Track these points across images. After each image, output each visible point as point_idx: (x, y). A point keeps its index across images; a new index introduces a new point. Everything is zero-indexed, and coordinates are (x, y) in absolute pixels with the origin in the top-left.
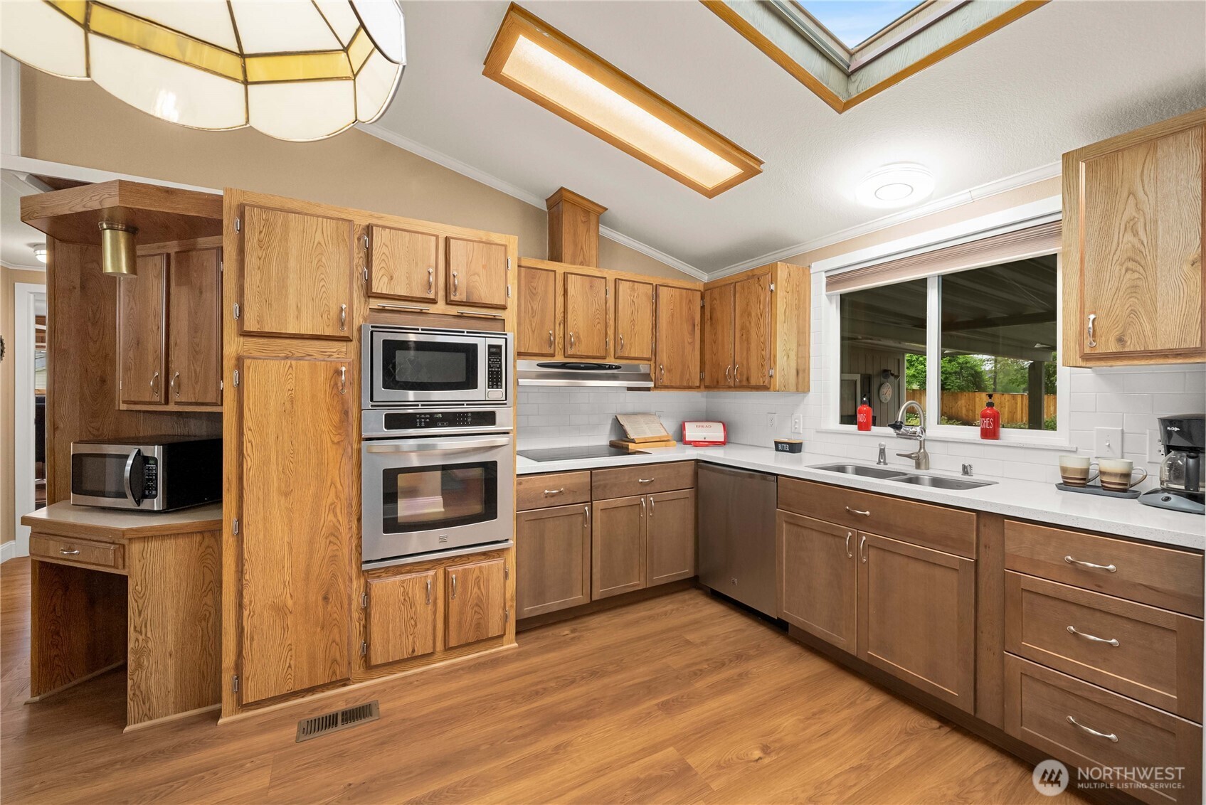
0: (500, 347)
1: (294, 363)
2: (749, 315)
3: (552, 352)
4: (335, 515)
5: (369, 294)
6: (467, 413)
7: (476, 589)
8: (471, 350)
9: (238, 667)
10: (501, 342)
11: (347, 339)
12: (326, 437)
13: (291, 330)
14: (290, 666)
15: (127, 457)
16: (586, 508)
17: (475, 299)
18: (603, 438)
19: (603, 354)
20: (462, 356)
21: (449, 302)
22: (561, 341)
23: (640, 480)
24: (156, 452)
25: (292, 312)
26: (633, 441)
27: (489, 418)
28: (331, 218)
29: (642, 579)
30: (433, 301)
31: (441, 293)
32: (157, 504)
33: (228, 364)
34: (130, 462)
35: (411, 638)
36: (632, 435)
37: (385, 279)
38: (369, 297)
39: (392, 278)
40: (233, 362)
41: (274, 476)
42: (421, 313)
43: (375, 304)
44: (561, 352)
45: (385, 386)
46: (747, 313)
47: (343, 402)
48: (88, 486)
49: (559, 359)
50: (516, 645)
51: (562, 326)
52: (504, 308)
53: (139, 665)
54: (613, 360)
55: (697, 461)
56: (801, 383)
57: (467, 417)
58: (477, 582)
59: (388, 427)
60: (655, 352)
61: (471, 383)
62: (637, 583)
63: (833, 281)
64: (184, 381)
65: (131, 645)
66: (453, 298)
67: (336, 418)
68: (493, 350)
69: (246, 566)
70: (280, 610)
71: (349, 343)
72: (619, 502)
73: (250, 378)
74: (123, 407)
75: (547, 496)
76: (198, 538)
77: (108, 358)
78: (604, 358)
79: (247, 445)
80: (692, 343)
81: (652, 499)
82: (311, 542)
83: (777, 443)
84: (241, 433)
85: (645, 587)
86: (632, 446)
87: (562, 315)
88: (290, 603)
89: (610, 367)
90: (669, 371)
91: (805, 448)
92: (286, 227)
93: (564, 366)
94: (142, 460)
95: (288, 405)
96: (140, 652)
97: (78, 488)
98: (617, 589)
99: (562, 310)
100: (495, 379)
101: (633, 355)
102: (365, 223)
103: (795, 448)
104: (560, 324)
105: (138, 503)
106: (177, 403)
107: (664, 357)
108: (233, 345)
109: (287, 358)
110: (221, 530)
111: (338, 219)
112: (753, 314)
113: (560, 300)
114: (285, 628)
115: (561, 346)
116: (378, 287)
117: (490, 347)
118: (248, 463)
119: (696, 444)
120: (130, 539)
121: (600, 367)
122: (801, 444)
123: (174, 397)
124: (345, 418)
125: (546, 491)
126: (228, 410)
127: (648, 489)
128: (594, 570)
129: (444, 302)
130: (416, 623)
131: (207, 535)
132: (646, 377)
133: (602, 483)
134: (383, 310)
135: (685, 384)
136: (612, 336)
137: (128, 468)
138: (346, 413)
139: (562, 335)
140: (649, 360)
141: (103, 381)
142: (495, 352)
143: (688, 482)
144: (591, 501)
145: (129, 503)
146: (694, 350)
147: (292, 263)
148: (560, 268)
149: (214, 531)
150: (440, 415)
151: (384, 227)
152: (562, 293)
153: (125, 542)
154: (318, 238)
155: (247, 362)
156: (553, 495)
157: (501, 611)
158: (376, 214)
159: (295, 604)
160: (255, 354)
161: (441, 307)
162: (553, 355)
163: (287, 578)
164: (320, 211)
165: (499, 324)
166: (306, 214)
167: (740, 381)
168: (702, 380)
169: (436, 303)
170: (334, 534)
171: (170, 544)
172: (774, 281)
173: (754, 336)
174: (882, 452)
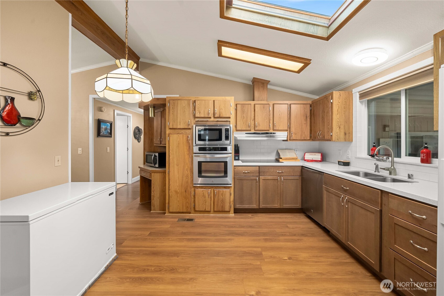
0: (229, 129)
1: (179, 135)
2: (324, 112)
3: (250, 129)
4: (188, 172)
5: (195, 117)
6: (219, 147)
7: (222, 197)
8: (220, 130)
9: (169, 203)
10: (229, 127)
11: (190, 129)
12: (186, 153)
13: (179, 127)
14: (178, 206)
15: (153, 155)
16: (257, 178)
17: (221, 116)
18: (273, 157)
19: (268, 129)
20: (218, 132)
21: (214, 118)
22: (253, 125)
23: (278, 171)
24: (157, 154)
25: (179, 123)
26: (281, 158)
27: (225, 149)
28: (186, 100)
29: (279, 205)
30: (210, 118)
31: (213, 115)
32: (157, 166)
33: (167, 135)
34: (153, 156)
35: (205, 206)
36: (281, 157)
37: (199, 113)
38: (195, 118)
39: (200, 113)
40: (168, 135)
41: (175, 161)
42: (207, 121)
43: (197, 120)
44: (254, 129)
45: (199, 140)
46: (323, 112)
47: (189, 144)
49: (253, 131)
50: (234, 215)
51: (254, 121)
52: (230, 118)
53: (153, 199)
54: (272, 131)
55: (302, 166)
56: (348, 138)
57: (219, 148)
58: (222, 194)
59: (199, 150)
60: (289, 128)
61: (220, 139)
62: (277, 206)
63: (363, 95)
64: (163, 139)
65: (152, 194)
66: (215, 116)
67: (188, 148)
68: (226, 130)
69: (170, 181)
70: (176, 192)
71: (191, 130)
72: (269, 177)
73: (171, 138)
74: (155, 145)
75: (244, 173)
76: (163, 174)
77: (152, 134)
78: (269, 130)
79: (170, 154)
80: (306, 123)
81: (282, 178)
82: (183, 177)
83: (339, 162)
84: (169, 151)
85: (280, 208)
86: (280, 160)
87: (254, 117)
88: (178, 191)
89: (271, 133)
90: (295, 134)
91: (352, 164)
92: (177, 103)
93: (254, 133)
94: (155, 156)
95: (178, 145)
96: (154, 196)
97: (147, 162)
98: (269, 206)
99: (254, 116)
100: (227, 138)
101: (280, 129)
102: (194, 100)
103: (347, 164)
104: (253, 120)
105: (154, 165)
106: (162, 144)
107: (293, 129)
108: (168, 131)
109: (178, 134)
110: (166, 172)
111: (188, 100)
112: (325, 112)
113: (253, 113)
114: (177, 196)
115: (253, 127)
116: (197, 115)
117: (226, 129)
118: (170, 158)
119: (308, 161)
120: (152, 172)
121: (267, 133)
122: (349, 163)
123: (162, 143)
124: (190, 148)
125: (244, 171)
126: (167, 146)
127: (281, 174)
128: (260, 198)
129: (213, 118)
130: (206, 202)
131: (164, 173)
133: (263, 171)
134: (198, 121)
135: (303, 138)
136: (272, 123)
137: (153, 158)
138: (190, 147)
139: (253, 124)
140: (287, 130)
141: (152, 139)
142: (227, 130)
143: (299, 174)
144: (259, 176)
145: (153, 165)
146: (307, 126)
147: (179, 112)
148: (253, 103)
149: (165, 172)
150: (212, 148)
151: (198, 100)
152: (254, 110)
153: (151, 173)
154: (184, 105)
155: (170, 135)
156: (246, 173)
157: (229, 204)
158: (197, 97)
159: (179, 191)
160: (172, 133)
161: (212, 119)
162: (250, 130)
163: (178, 185)
164: (184, 98)
165: (228, 123)
166: (182, 100)
167: (322, 138)
168: (311, 137)
169: (211, 118)
170: (187, 176)
171: (158, 174)
172: (332, 98)
173: (326, 120)
174: (377, 167)
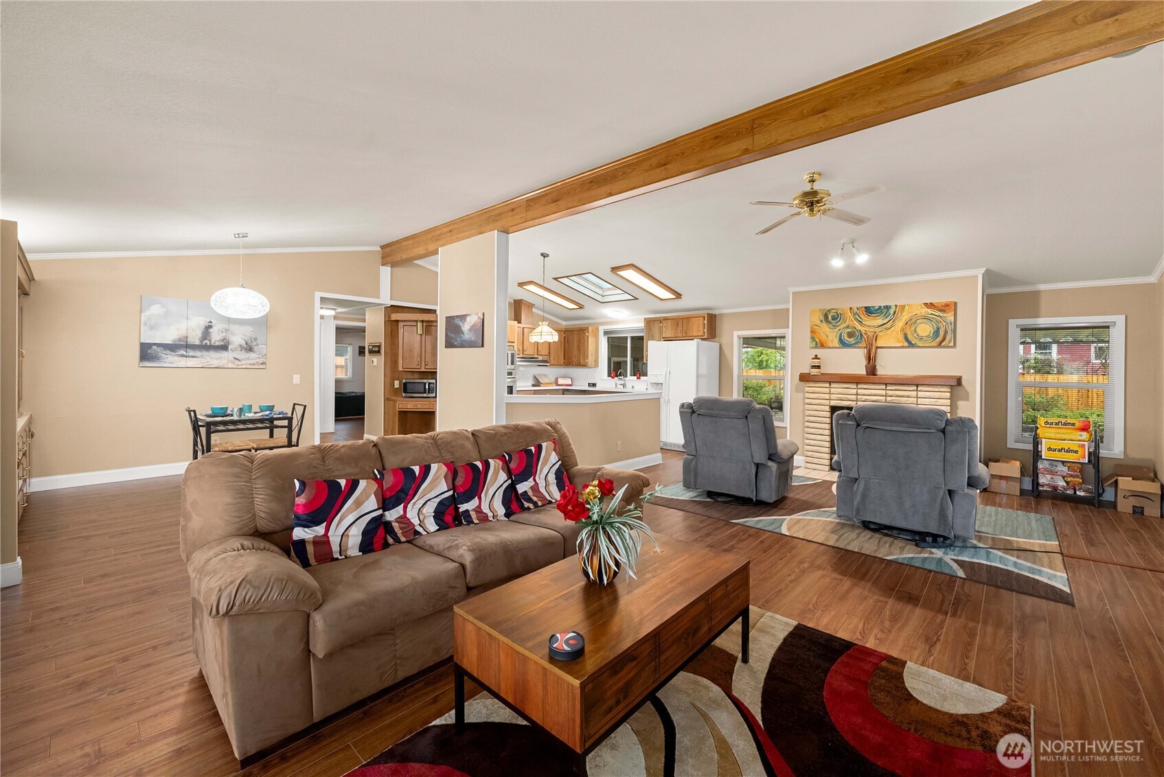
10: (514, 352)
18: (531, 382)
27: (511, 374)
34: (427, 384)
36: (541, 382)
46: (579, 341)
48: (408, 391)
49: (521, 356)
51: (523, 345)
52: (514, 342)
54: (537, 356)
56: (596, 365)
60: (549, 353)
63: (606, 333)
78: (534, 355)
80: (561, 352)
83: (589, 383)
86: (542, 385)
87: (522, 341)
89: (536, 358)
90: (554, 359)
91: (597, 385)
93: (523, 358)
97: (405, 391)
99: (522, 339)
100: (512, 362)
101: (543, 354)
103: (594, 385)
106: (426, 369)
107: (552, 355)
112: (581, 341)
113: (522, 336)
117: (511, 353)
121: (533, 358)
132: (546, 361)
135: (558, 364)
136: (537, 348)
140: (547, 356)
141: (396, 362)
145: (424, 395)
165: (513, 347)
167: (578, 364)
168: (564, 363)
172: (588, 332)
173: (582, 349)
174: (616, 384)
